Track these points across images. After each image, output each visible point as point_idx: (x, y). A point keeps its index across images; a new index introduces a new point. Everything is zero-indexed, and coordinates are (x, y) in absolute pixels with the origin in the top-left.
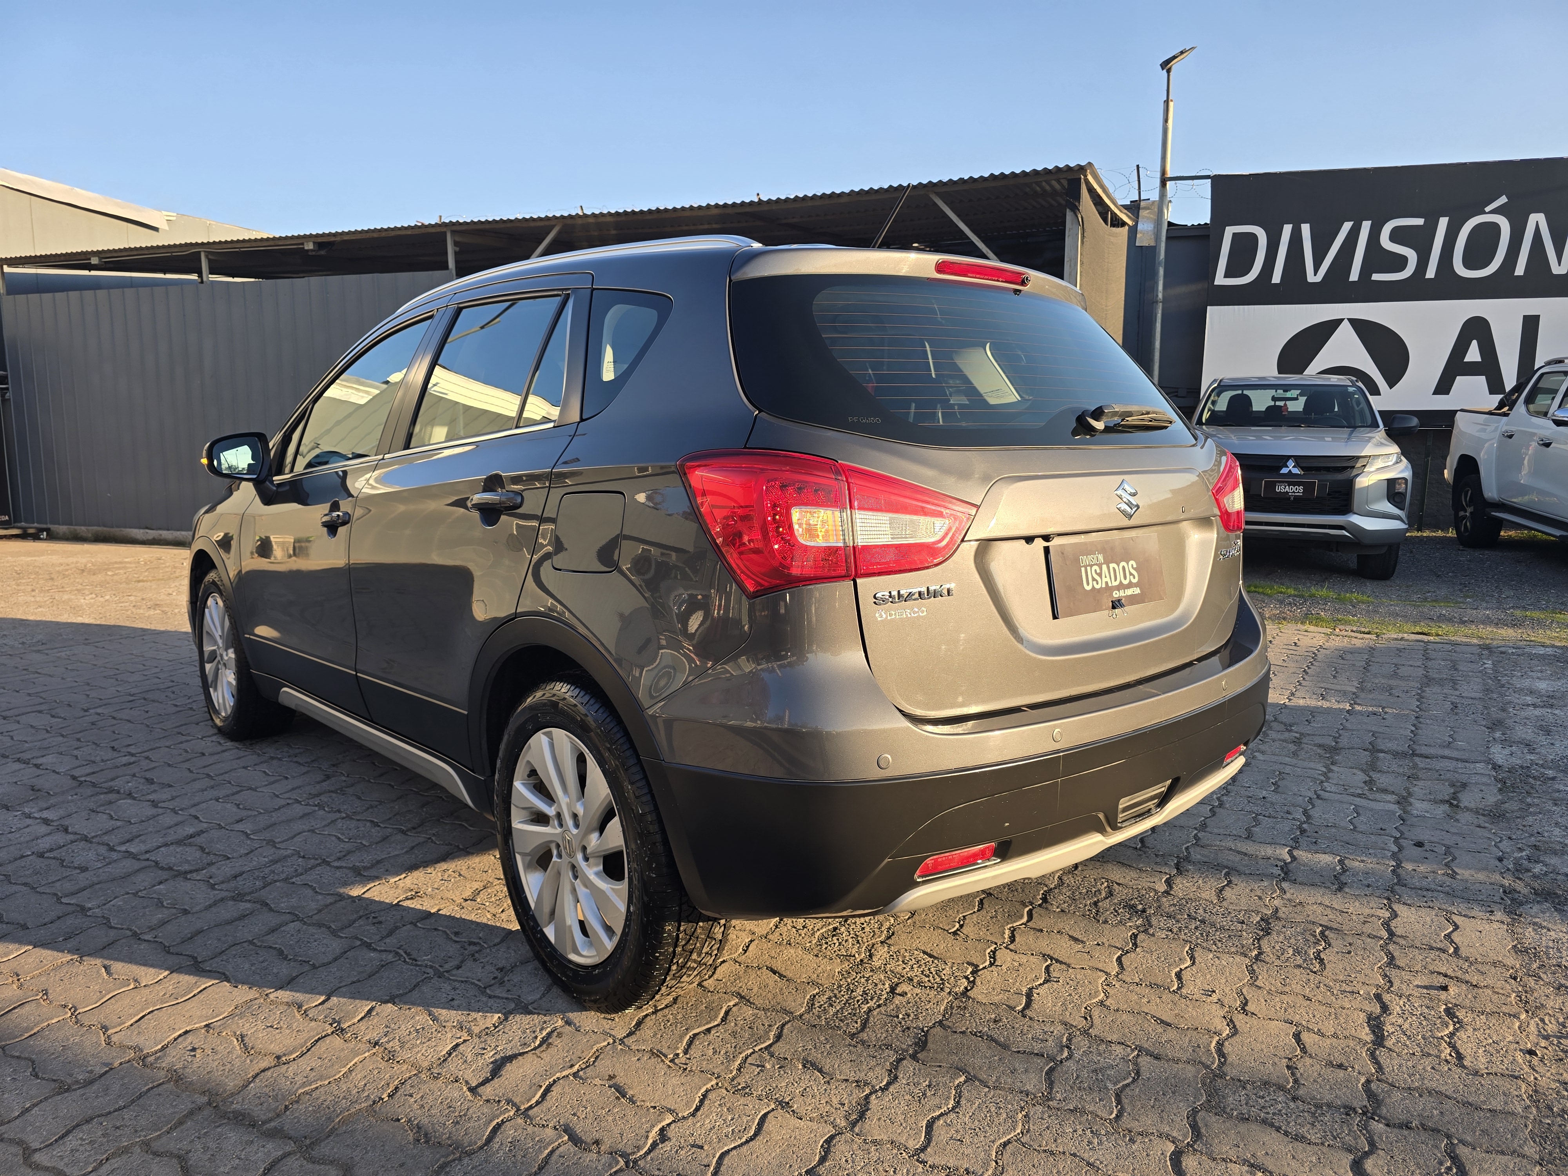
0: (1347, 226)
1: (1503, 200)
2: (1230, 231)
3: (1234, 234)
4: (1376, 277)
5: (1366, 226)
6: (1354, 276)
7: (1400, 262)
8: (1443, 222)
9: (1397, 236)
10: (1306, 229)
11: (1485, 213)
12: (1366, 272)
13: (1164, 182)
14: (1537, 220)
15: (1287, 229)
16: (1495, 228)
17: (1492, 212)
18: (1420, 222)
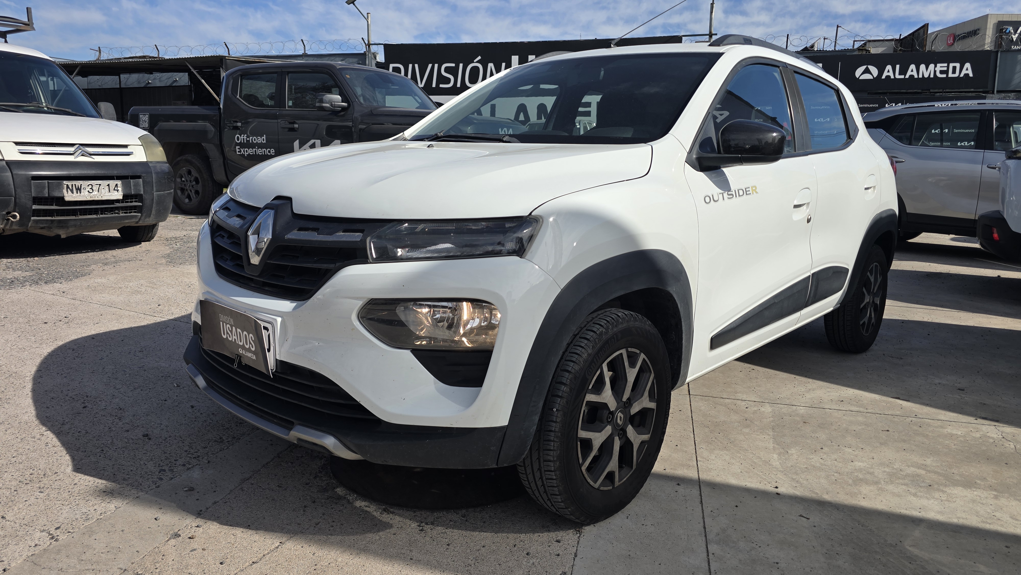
0: (430, 66)
1: (479, 58)
2: (391, 66)
3: (393, 68)
4: (441, 86)
5: (436, 66)
6: (434, 85)
7: (448, 81)
8: (461, 65)
9: (447, 70)
10: (416, 66)
11: (474, 62)
12: (438, 84)
13: (369, 45)
14: (491, 65)
15: (410, 66)
16: (477, 68)
17: (476, 62)
18: (453, 65)
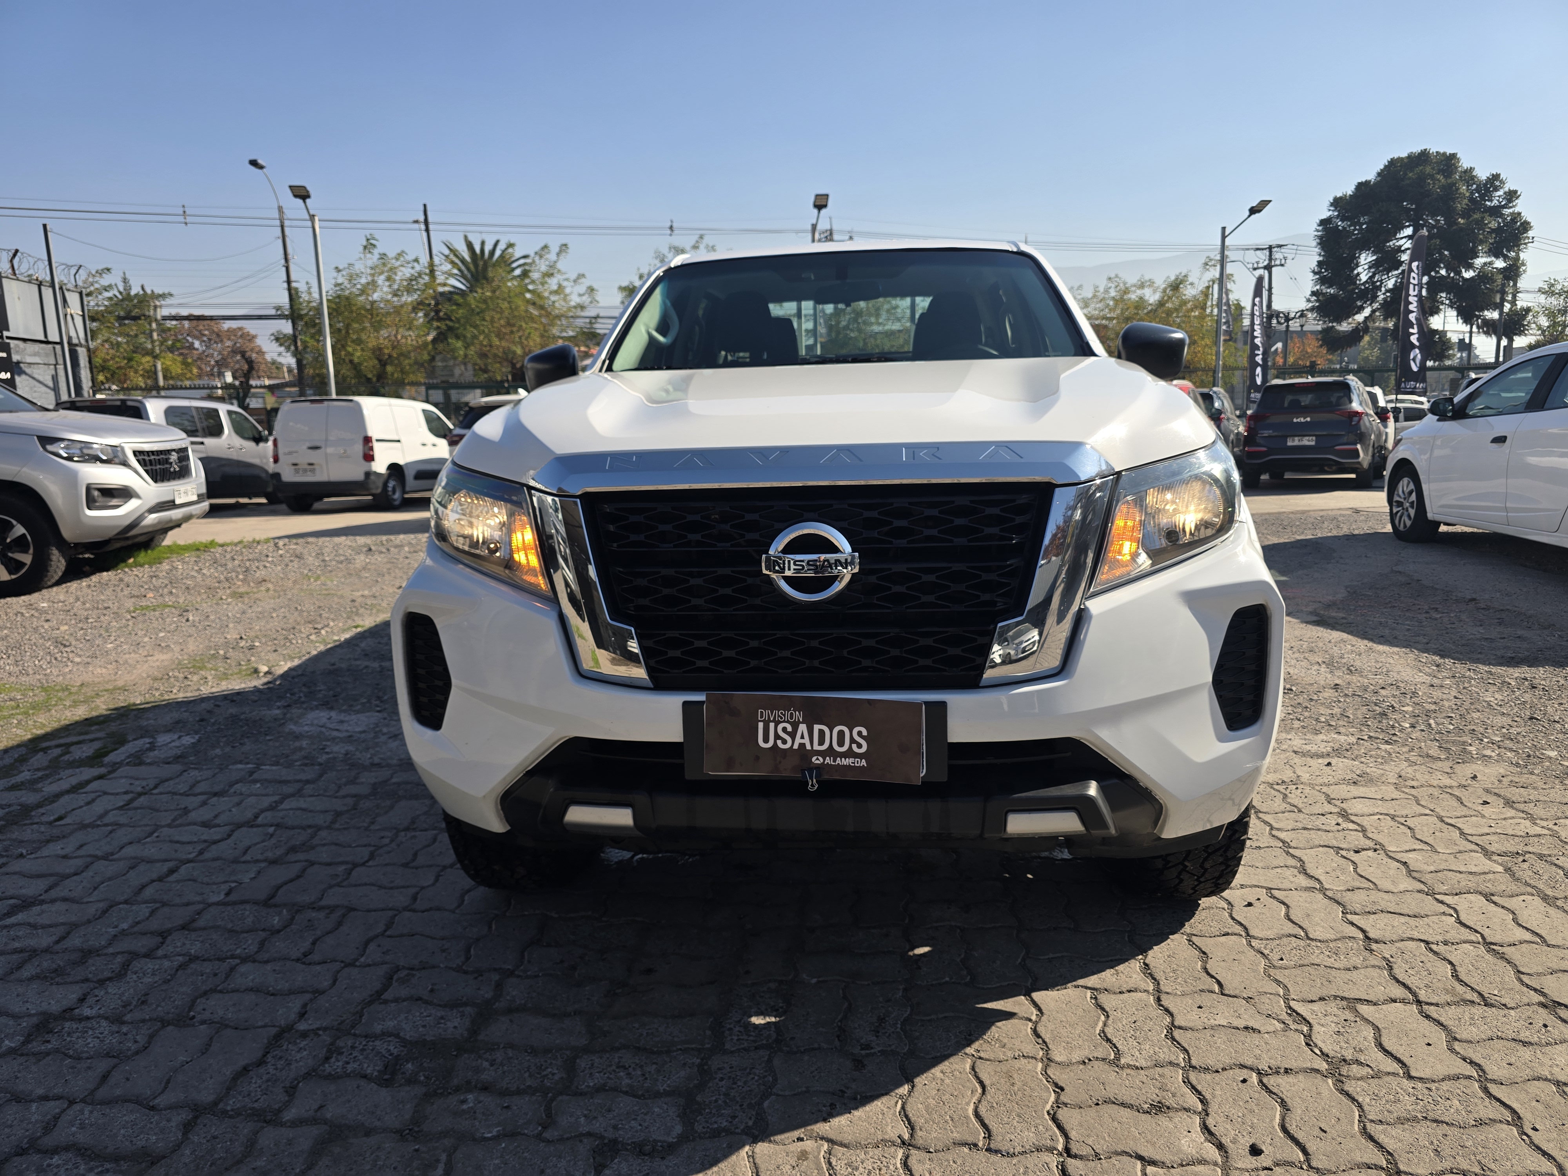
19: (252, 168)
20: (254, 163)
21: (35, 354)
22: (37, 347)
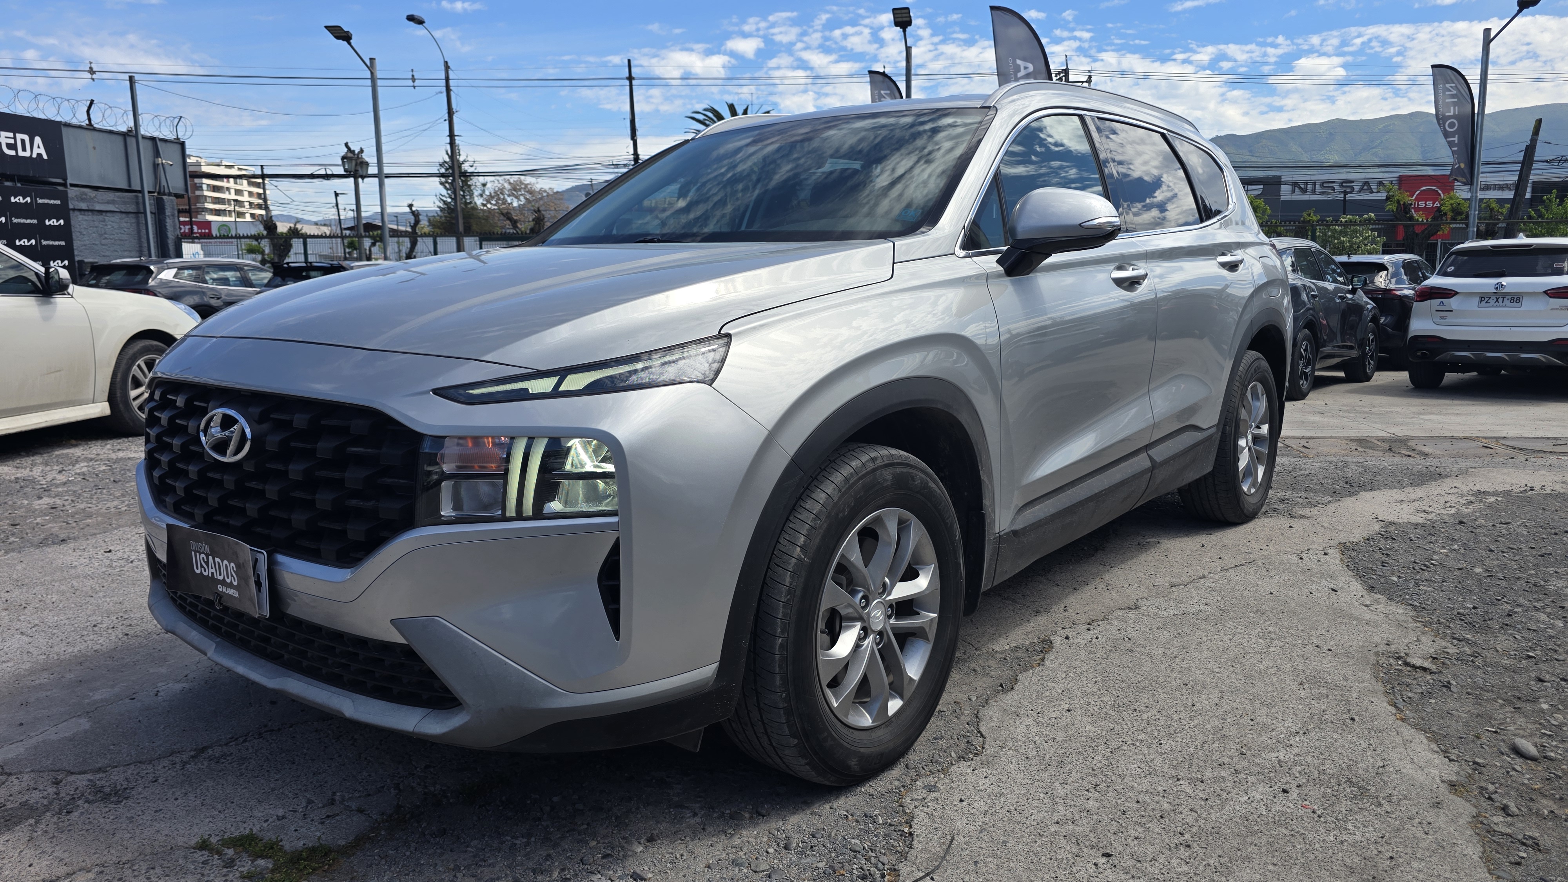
19: (411, 23)
20: (411, 18)
21: (112, 202)
22: (111, 195)
